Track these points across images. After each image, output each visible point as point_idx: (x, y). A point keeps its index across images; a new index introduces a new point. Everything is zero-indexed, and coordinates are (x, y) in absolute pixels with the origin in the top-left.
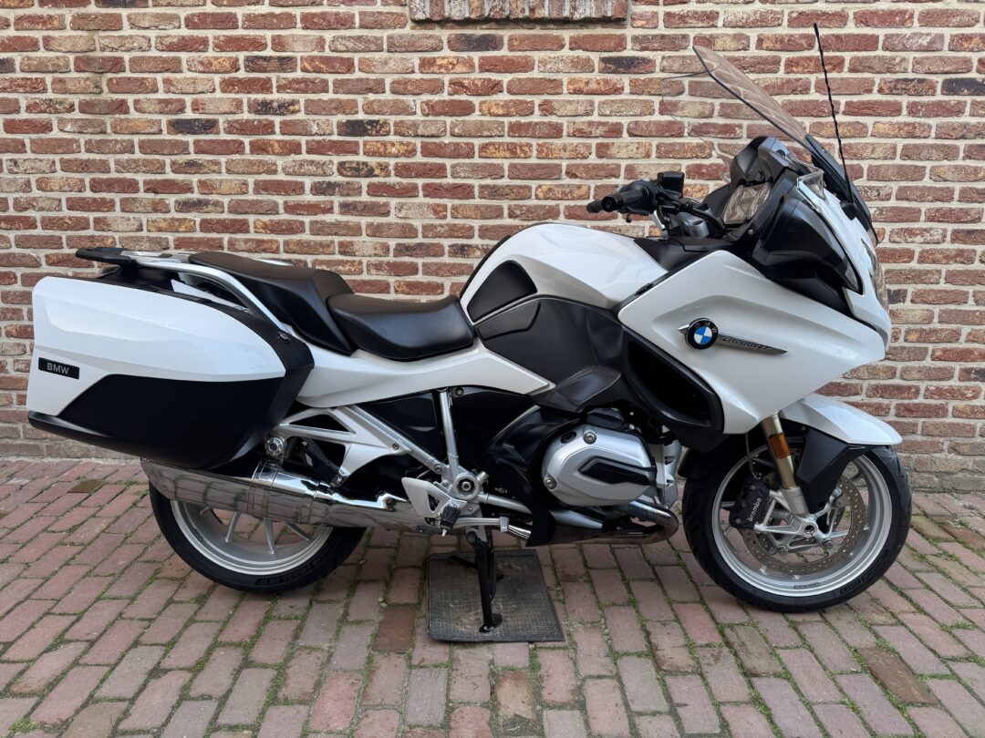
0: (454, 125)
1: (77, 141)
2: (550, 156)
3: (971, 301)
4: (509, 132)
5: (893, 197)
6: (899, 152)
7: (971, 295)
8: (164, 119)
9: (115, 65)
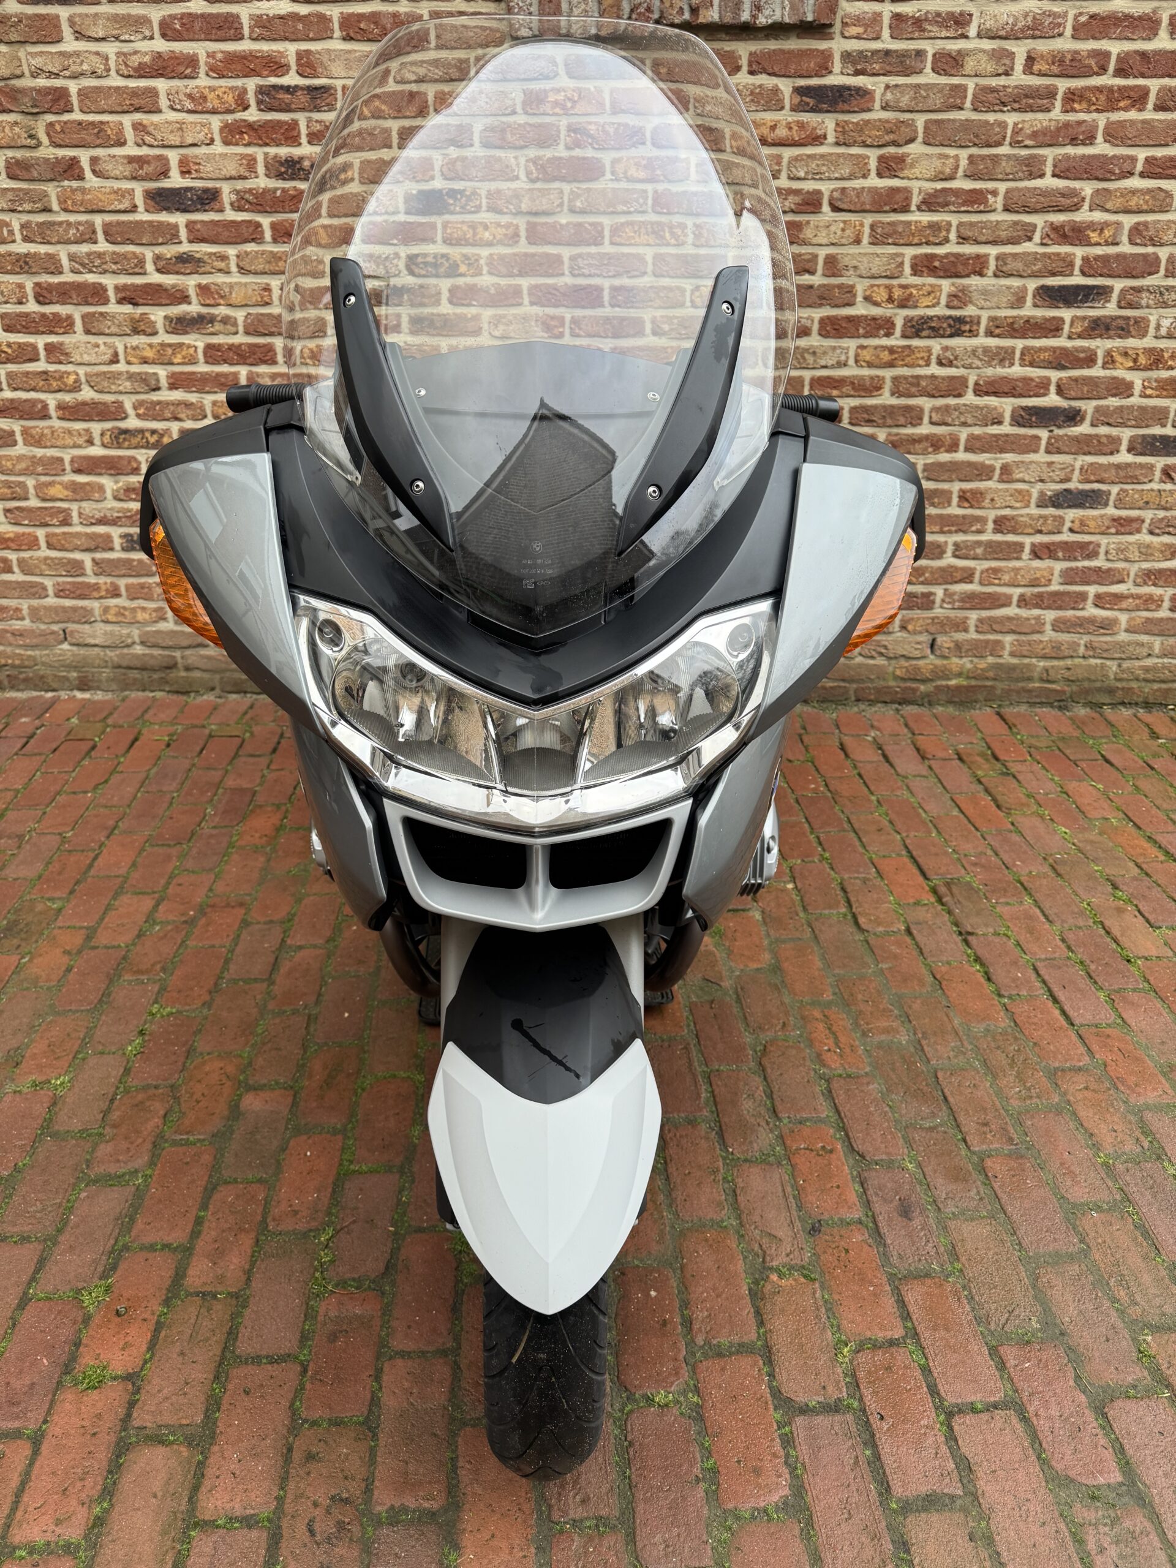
0: (574, 196)
1: (7, 225)
4: (653, 206)
8: (139, 189)
9: (55, 101)
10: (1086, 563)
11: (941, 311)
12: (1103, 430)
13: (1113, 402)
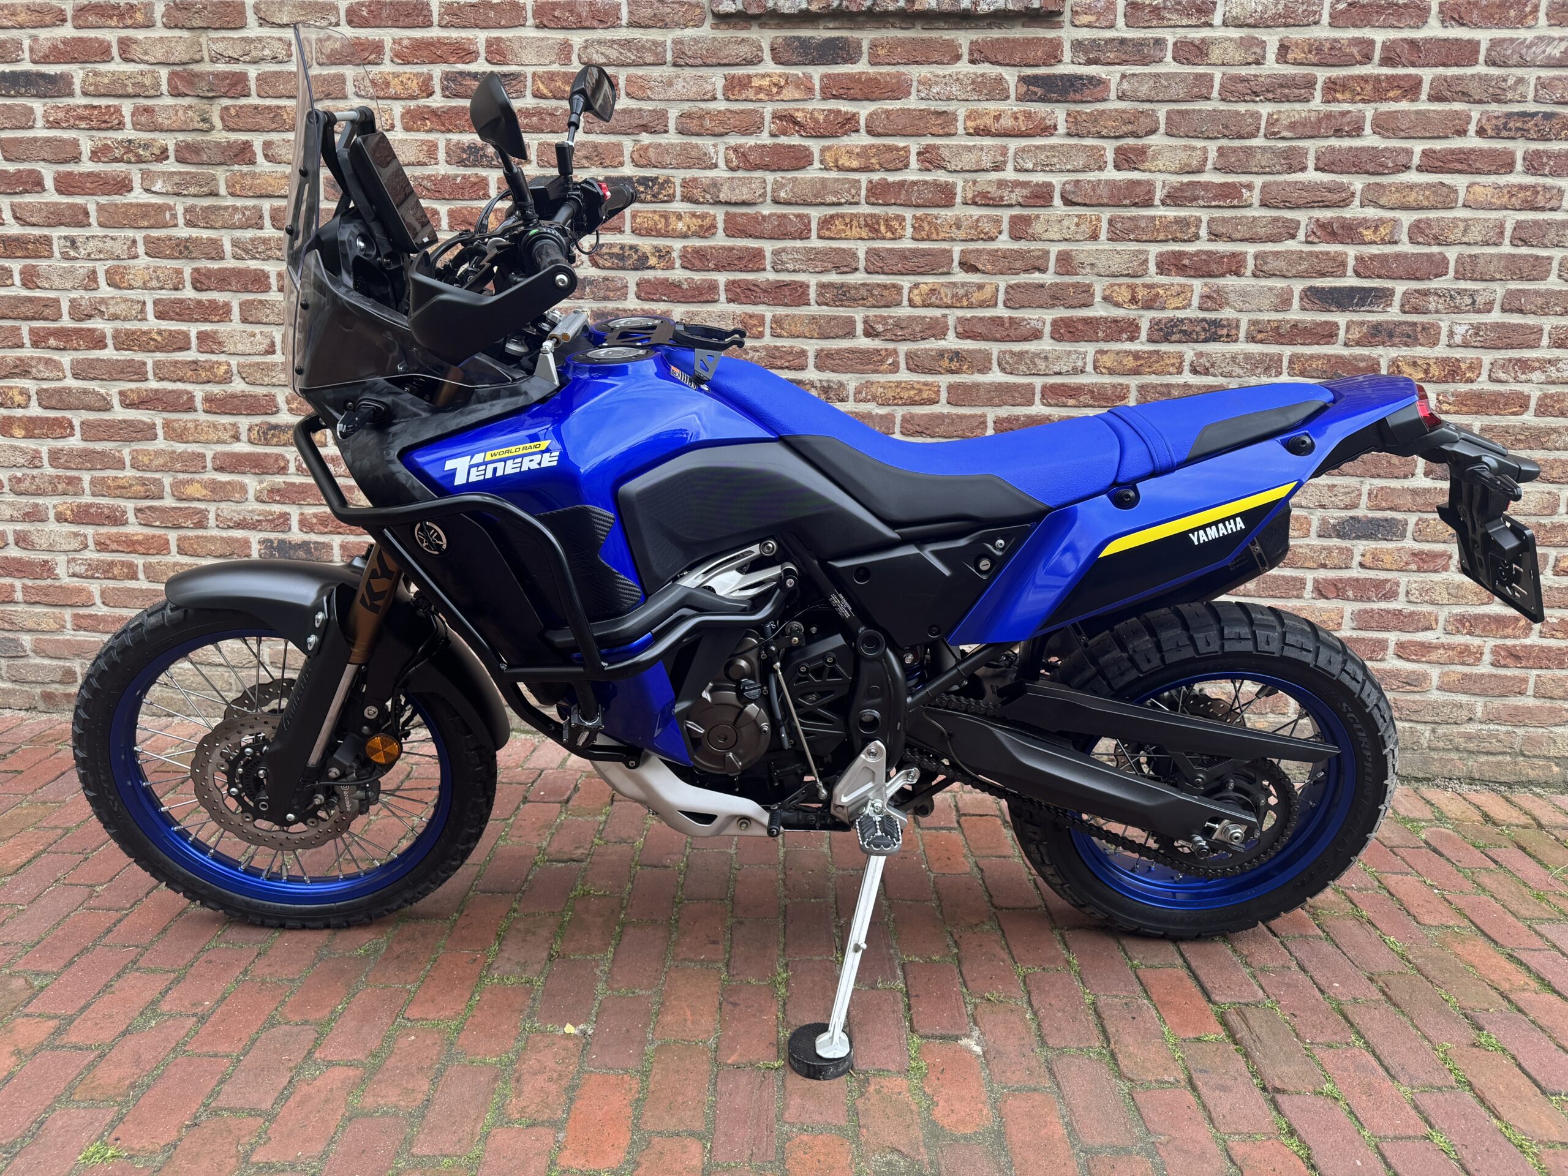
0: (778, 186)
1: (171, 208)
2: (934, 236)
4: (867, 197)
5: (1497, 307)
6: (1508, 233)
9: (233, 85)
10: (1383, 605)
11: (1193, 313)
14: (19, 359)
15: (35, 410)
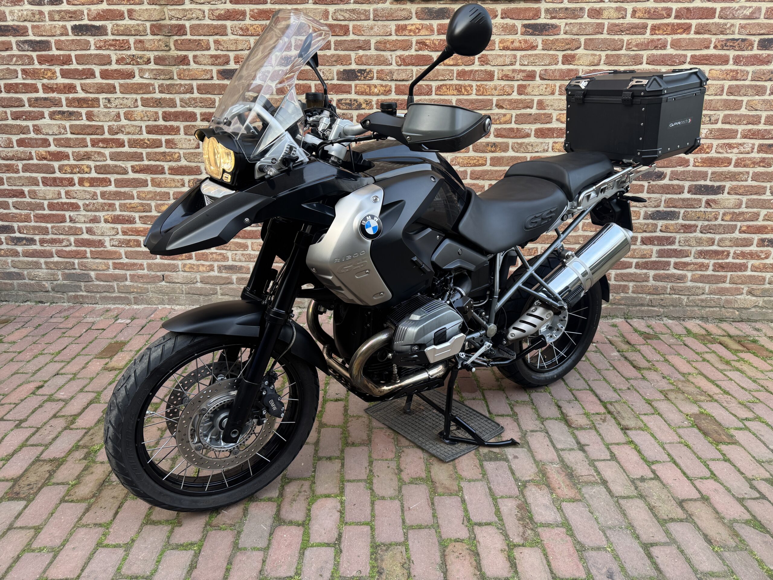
0: (418, 72)
1: (153, 85)
2: (485, 93)
3: (768, 192)
4: (457, 77)
5: (720, 121)
6: (725, 90)
7: (768, 188)
8: (215, 69)
9: (179, 30)
10: (669, 247)
12: (676, 182)
13: (680, 169)
14: (86, 152)
15: (94, 175)
